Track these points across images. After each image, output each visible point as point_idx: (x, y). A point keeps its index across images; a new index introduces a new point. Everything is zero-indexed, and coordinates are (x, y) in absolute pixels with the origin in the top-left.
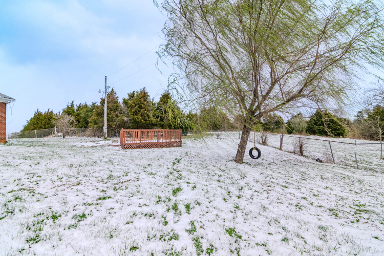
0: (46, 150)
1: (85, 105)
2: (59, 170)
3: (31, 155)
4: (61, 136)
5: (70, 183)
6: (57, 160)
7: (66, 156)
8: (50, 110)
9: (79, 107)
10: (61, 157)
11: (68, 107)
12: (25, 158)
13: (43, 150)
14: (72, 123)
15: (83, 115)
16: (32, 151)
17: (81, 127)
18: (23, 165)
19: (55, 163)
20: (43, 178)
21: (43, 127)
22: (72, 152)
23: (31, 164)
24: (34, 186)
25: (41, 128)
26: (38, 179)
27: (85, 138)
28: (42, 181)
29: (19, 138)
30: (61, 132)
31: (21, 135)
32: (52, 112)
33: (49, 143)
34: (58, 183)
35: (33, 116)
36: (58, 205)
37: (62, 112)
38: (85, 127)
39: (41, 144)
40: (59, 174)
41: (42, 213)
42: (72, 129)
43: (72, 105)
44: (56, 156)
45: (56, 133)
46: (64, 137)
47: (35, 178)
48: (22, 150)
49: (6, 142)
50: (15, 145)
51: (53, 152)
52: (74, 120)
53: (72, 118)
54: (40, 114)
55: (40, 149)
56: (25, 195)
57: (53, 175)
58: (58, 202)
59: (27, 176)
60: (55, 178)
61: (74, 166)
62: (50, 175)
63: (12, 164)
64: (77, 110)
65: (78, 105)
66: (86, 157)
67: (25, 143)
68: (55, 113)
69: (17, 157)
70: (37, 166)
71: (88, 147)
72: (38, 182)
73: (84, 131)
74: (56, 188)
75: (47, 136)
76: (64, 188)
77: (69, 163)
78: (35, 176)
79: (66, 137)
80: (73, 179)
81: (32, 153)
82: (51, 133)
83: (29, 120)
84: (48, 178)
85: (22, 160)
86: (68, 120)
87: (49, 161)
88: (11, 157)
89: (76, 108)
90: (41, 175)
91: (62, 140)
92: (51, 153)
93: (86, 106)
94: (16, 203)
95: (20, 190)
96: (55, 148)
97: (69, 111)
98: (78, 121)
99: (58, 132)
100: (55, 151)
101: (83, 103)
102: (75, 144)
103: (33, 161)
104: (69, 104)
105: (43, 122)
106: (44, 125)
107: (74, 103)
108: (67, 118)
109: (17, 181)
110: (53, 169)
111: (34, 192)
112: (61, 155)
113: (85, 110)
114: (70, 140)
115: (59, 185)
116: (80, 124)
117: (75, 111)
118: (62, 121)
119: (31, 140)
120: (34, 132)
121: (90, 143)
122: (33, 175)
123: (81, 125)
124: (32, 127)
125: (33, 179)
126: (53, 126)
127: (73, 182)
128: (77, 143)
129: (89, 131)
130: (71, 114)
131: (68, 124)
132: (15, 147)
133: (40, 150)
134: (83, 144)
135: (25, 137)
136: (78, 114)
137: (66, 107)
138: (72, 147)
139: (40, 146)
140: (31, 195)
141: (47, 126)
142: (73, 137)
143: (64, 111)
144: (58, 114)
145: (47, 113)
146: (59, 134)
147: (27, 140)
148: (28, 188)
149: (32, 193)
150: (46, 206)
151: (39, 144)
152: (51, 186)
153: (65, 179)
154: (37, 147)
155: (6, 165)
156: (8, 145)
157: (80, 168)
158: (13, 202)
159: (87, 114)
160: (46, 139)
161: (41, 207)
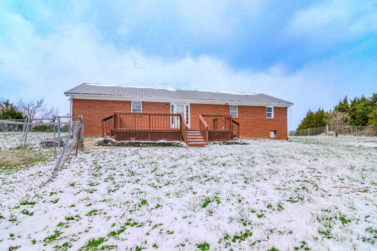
0: (321, 148)
1: (362, 99)
2: (338, 170)
3: (309, 151)
4: (333, 134)
5: (354, 187)
6: (334, 159)
7: (343, 155)
8: (321, 109)
9: (354, 102)
10: (338, 157)
11: (341, 103)
12: (304, 153)
13: (317, 148)
14: (346, 121)
15: (359, 110)
16: (308, 147)
17: (358, 125)
18: (303, 159)
19: (333, 162)
20: (322, 174)
21: (315, 125)
22: (350, 153)
23: (310, 160)
24: (316, 181)
25: (313, 126)
26: (319, 175)
27: (363, 137)
28: (323, 178)
29: (295, 135)
30: (333, 130)
31: (296, 133)
32: (323, 111)
33: (322, 141)
34: (339, 183)
35: (305, 116)
36: (345, 208)
37: (333, 109)
38: (363, 125)
39: (315, 142)
40: (340, 174)
41: (329, 210)
42: (346, 127)
43: (345, 101)
44: (332, 155)
45: (328, 131)
46: (337, 135)
47: (315, 174)
48: (300, 146)
49: (288, 139)
50: (294, 141)
51: (328, 150)
52: (349, 117)
53: (346, 115)
54: (312, 114)
55: (315, 146)
56: (310, 187)
57: (332, 173)
58: (345, 205)
59: (308, 170)
60: (335, 178)
61: (355, 168)
62: (330, 173)
63: (295, 157)
64: (352, 106)
65: (353, 100)
66: (370, 160)
67: (302, 141)
68: (325, 111)
69: (297, 152)
70: (315, 163)
71: (369, 148)
72: (319, 178)
73: (361, 129)
74: (339, 188)
75: (319, 134)
76: (348, 191)
77: (348, 164)
78: (315, 172)
79: (339, 136)
80: (357, 183)
81: (308, 149)
82: (323, 131)
83: (303, 120)
84: (329, 177)
85: (302, 155)
86: (341, 117)
87: (326, 159)
88: (294, 152)
89: (349, 103)
90: (321, 172)
91: (335, 139)
92: (327, 151)
93: (364, 99)
94: (303, 192)
95: (305, 181)
96: (329, 147)
97: (342, 108)
98: (354, 118)
99: (329, 130)
100: (330, 150)
101: (360, 97)
102: (350, 144)
103: (311, 157)
104: (342, 101)
105: (315, 121)
106: (316, 124)
107: (348, 99)
108: (340, 116)
109: (301, 173)
110: (332, 167)
111: (317, 187)
112: (337, 154)
113: (362, 104)
114: (344, 139)
115: (342, 186)
116: (356, 121)
117: (349, 107)
118: (335, 119)
119: (305, 137)
120: (307, 131)
121: (370, 143)
122: (313, 170)
123: (358, 123)
124: (305, 126)
125: (314, 174)
126: (325, 125)
127: (357, 187)
128: (353, 143)
129: (368, 129)
130: (344, 111)
131: (341, 121)
132: (294, 143)
133: (316, 148)
134: (361, 143)
135: (300, 135)
136: (354, 110)
137: (337, 104)
138: (347, 146)
139: (313, 143)
140: (315, 189)
141: (318, 125)
142: (347, 136)
143: (336, 108)
144: (329, 112)
145: (318, 112)
146: (331, 133)
147: (302, 137)
148: (311, 182)
149: (316, 188)
150: (332, 204)
151: (313, 141)
152: (332, 186)
153: (346, 181)
154: (311, 145)
155: (291, 158)
156: (289, 141)
157: (364, 173)
158: (302, 190)
159: (365, 108)
160: (319, 137)
161: (327, 204)
